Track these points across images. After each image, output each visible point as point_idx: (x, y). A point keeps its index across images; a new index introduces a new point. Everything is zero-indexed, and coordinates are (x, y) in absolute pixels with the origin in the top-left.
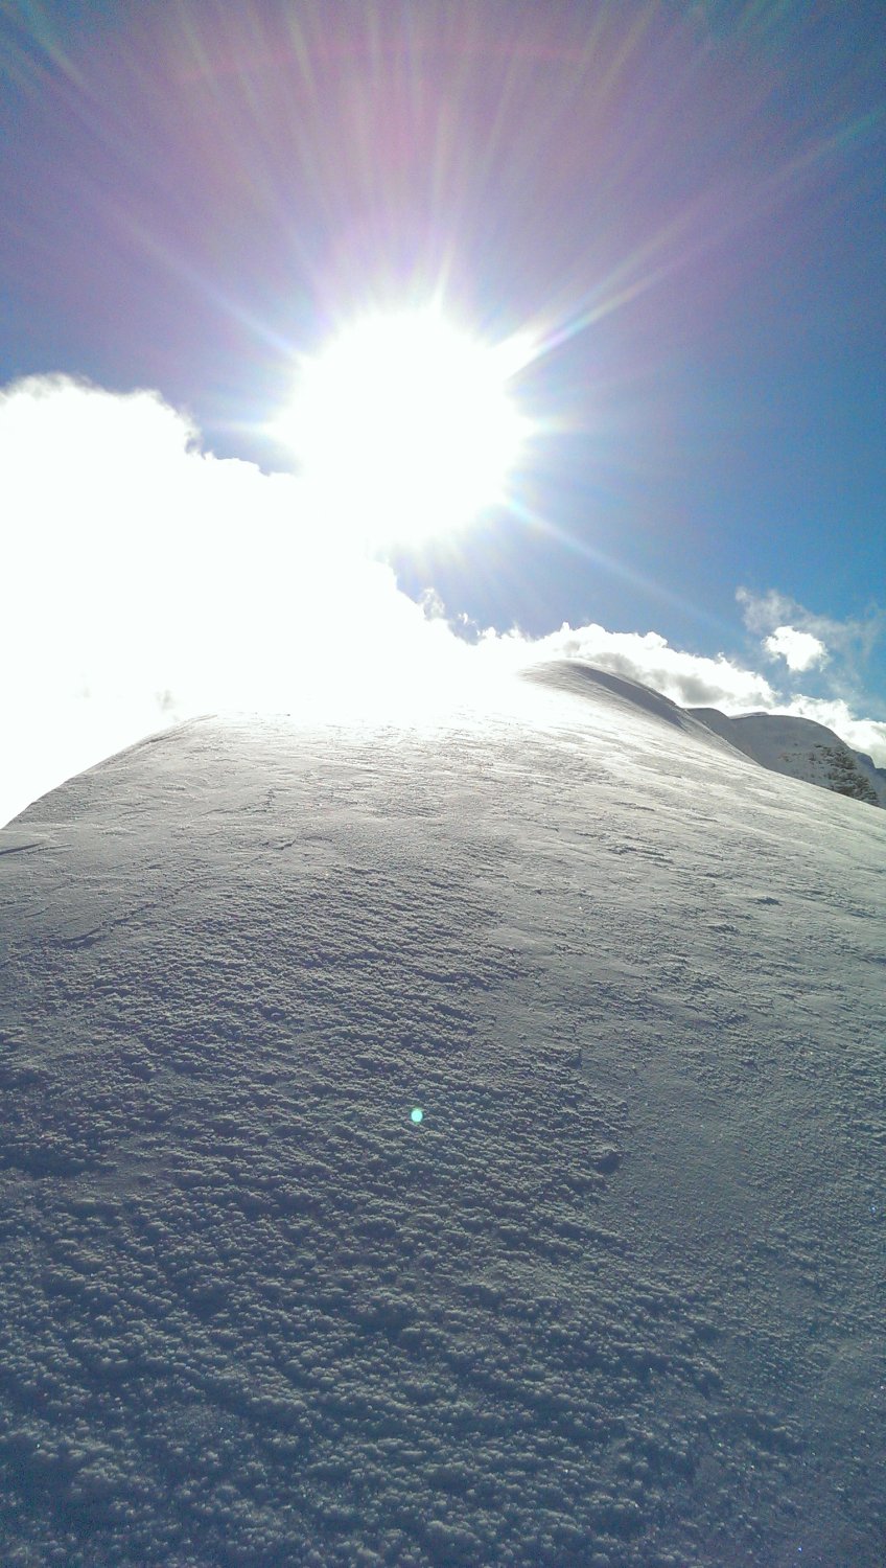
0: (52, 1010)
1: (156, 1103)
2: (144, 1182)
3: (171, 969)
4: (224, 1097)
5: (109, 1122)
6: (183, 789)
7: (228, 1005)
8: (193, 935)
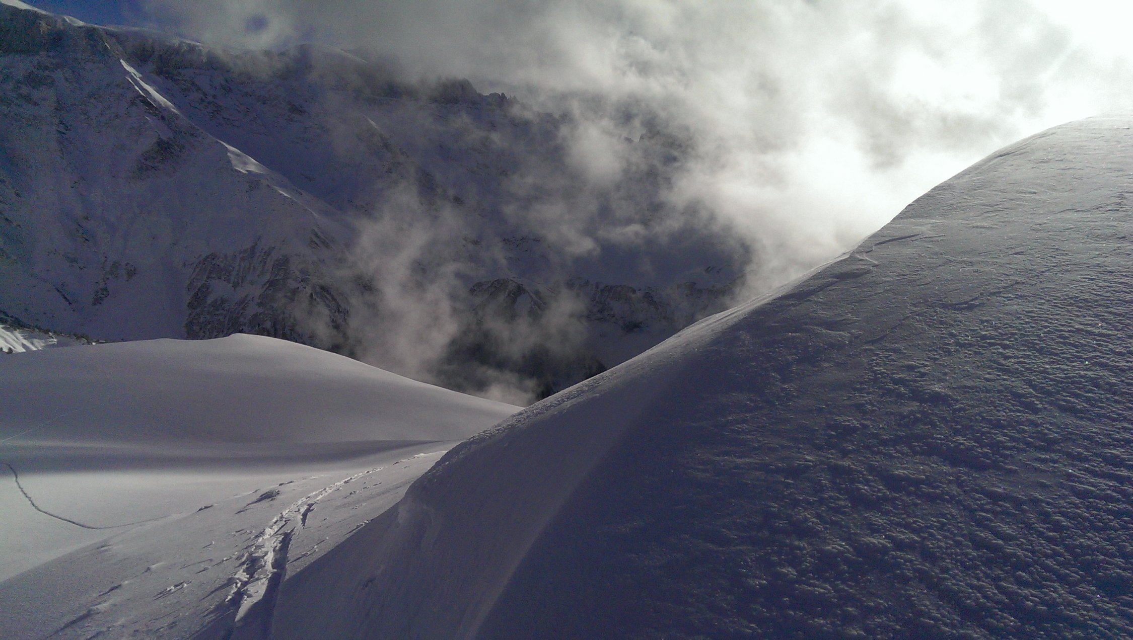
0: (949, 353)
1: (1046, 431)
2: (1043, 486)
3: (1045, 333)
4: (1109, 436)
5: (1007, 438)
6: (1035, 193)
7: (1104, 366)
8: (1062, 308)
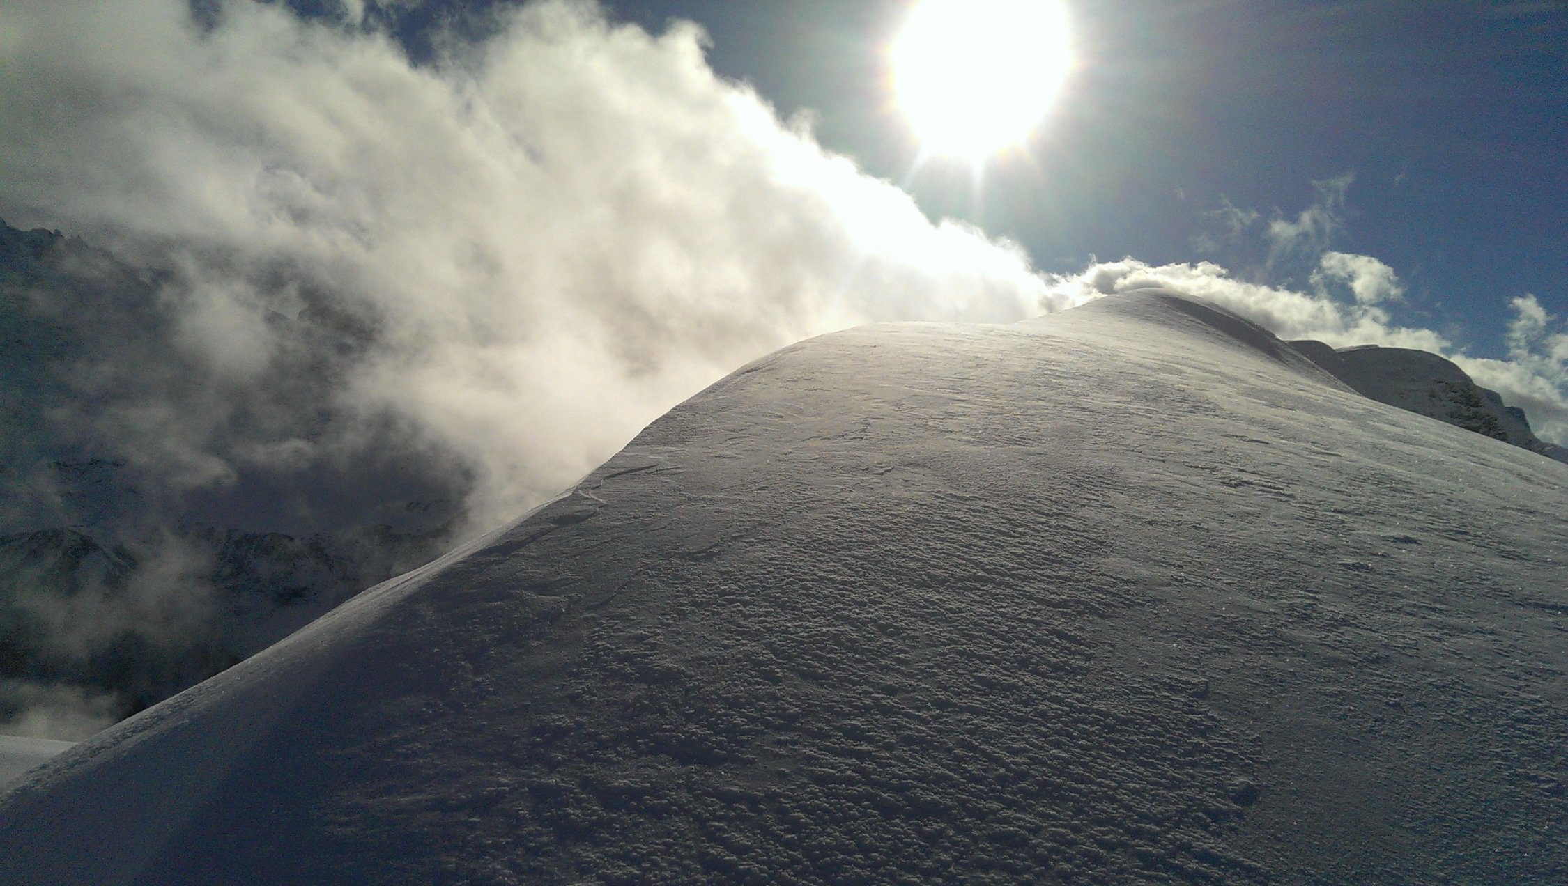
0: (683, 616)
1: (787, 706)
2: (781, 775)
3: (788, 583)
4: (850, 704)
5: (745, 720)
6: (782, 417)
7: (845, 619)
8: (805, 553)
